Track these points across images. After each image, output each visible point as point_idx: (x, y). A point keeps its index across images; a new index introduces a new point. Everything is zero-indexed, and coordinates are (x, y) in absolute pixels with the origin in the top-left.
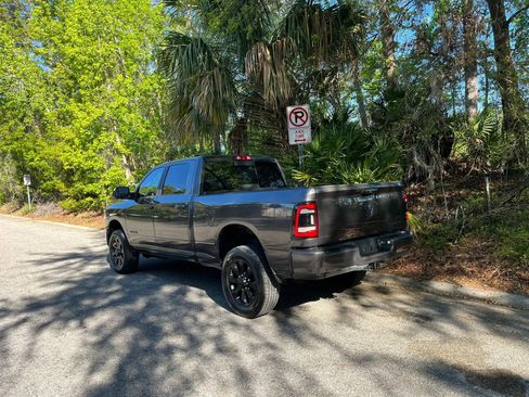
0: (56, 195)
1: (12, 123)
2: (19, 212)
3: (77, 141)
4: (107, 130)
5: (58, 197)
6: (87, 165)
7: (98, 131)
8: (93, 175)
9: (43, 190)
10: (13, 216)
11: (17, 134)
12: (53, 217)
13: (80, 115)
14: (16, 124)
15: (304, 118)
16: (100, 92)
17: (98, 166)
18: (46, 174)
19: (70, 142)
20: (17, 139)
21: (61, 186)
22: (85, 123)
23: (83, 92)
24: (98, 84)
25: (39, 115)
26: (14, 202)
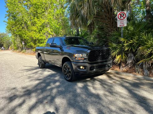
0: (31, 47)
1: (18, 26)
2: (21, 52)
3: (37, 30)
4: (46, 27)
5: (32, 48)
6: (40, 38)
7: (43, 27)
8: (42, 41)
9: (28, 46)
10: (19, 53)
11: (20, 29)
12: (31, 54)
13: (38, 22)
14: (19, 26)
15: (124, 16)
16: (44, 15)
17: (44, 38)
18: (29, 41)
19: (35, 31)
20: (20, 31)
21: (33, 44)
22: (40, 25)
23: (39, 15)
24: (43, 12)
25: (26, 23)
26: (20, 49)
